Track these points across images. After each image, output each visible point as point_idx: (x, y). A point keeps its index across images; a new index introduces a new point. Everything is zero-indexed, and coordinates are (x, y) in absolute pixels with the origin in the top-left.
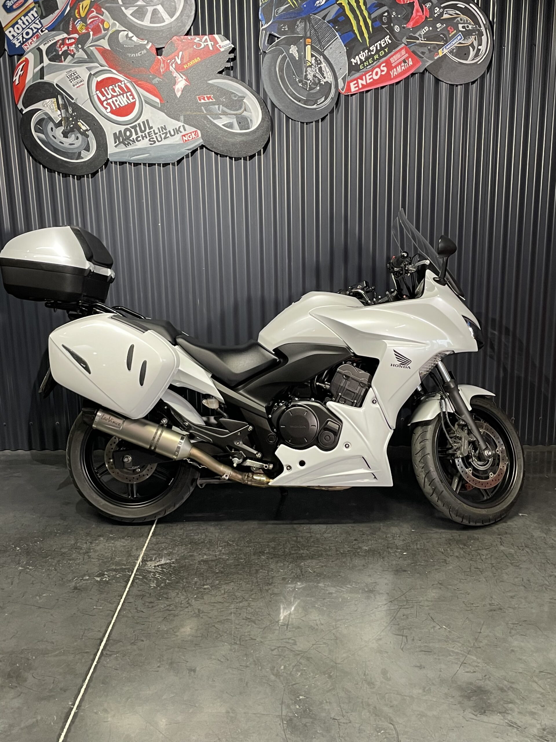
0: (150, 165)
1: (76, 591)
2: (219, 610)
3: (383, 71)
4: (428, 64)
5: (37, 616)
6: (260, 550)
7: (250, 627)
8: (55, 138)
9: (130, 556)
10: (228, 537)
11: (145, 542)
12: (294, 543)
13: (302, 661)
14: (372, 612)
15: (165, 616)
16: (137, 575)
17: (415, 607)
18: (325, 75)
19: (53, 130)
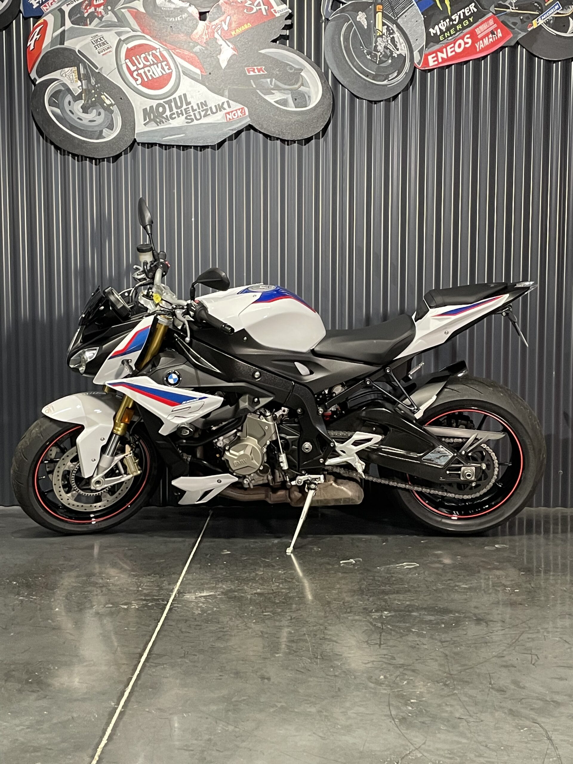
3: (468, 43)
4: (520, 36)
8: (73, 113)
9: (161, 589)
13: (407, 672)
16: (175, 604)
17: (541, 632)
18: (399, 47)
19: (71, 103)
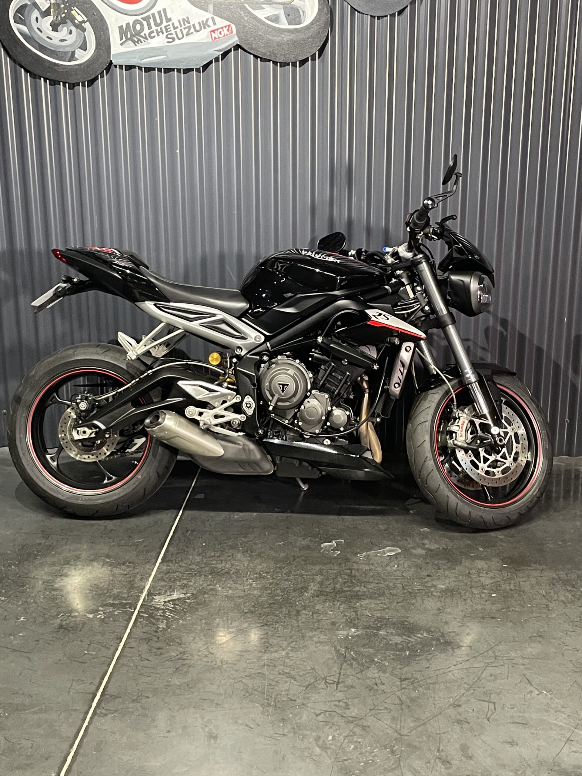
0: (167, 71)
1: (63, 630)
2: (248, 661)
5: (11, 662)
6: (302, 585)
7: (288, 684)
8: (41, 32)
9: (132, 587)
10: (261, 567)
11: (153, 571)
12: (347, 577)
13: (358, 730)
14: (449, 670)
15: (177, 667)
16: (142, 612)
17: (506, 666)
19: (39, 20)
